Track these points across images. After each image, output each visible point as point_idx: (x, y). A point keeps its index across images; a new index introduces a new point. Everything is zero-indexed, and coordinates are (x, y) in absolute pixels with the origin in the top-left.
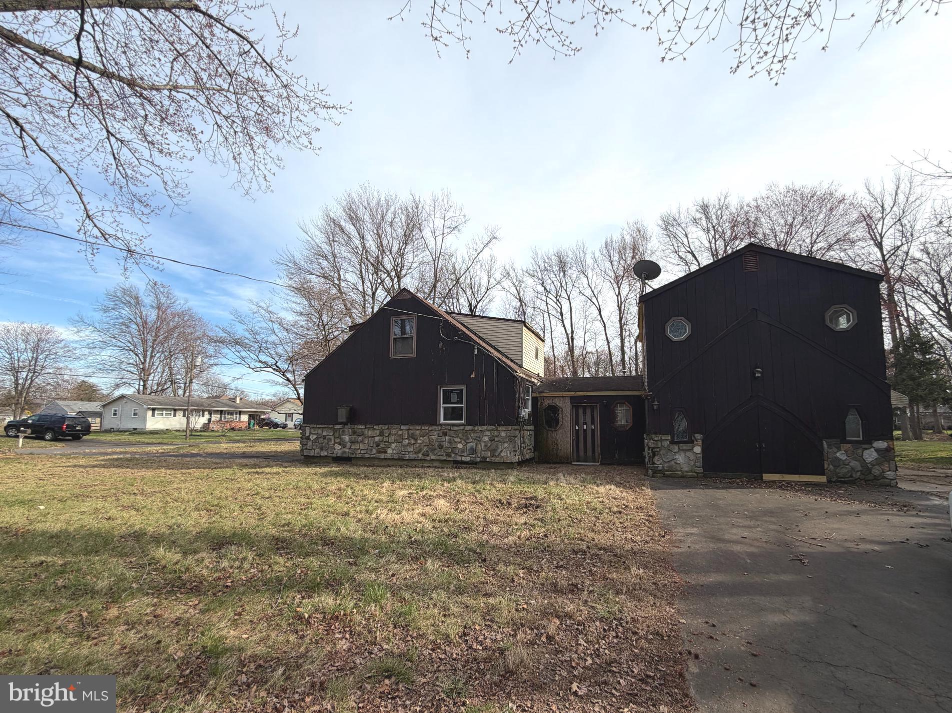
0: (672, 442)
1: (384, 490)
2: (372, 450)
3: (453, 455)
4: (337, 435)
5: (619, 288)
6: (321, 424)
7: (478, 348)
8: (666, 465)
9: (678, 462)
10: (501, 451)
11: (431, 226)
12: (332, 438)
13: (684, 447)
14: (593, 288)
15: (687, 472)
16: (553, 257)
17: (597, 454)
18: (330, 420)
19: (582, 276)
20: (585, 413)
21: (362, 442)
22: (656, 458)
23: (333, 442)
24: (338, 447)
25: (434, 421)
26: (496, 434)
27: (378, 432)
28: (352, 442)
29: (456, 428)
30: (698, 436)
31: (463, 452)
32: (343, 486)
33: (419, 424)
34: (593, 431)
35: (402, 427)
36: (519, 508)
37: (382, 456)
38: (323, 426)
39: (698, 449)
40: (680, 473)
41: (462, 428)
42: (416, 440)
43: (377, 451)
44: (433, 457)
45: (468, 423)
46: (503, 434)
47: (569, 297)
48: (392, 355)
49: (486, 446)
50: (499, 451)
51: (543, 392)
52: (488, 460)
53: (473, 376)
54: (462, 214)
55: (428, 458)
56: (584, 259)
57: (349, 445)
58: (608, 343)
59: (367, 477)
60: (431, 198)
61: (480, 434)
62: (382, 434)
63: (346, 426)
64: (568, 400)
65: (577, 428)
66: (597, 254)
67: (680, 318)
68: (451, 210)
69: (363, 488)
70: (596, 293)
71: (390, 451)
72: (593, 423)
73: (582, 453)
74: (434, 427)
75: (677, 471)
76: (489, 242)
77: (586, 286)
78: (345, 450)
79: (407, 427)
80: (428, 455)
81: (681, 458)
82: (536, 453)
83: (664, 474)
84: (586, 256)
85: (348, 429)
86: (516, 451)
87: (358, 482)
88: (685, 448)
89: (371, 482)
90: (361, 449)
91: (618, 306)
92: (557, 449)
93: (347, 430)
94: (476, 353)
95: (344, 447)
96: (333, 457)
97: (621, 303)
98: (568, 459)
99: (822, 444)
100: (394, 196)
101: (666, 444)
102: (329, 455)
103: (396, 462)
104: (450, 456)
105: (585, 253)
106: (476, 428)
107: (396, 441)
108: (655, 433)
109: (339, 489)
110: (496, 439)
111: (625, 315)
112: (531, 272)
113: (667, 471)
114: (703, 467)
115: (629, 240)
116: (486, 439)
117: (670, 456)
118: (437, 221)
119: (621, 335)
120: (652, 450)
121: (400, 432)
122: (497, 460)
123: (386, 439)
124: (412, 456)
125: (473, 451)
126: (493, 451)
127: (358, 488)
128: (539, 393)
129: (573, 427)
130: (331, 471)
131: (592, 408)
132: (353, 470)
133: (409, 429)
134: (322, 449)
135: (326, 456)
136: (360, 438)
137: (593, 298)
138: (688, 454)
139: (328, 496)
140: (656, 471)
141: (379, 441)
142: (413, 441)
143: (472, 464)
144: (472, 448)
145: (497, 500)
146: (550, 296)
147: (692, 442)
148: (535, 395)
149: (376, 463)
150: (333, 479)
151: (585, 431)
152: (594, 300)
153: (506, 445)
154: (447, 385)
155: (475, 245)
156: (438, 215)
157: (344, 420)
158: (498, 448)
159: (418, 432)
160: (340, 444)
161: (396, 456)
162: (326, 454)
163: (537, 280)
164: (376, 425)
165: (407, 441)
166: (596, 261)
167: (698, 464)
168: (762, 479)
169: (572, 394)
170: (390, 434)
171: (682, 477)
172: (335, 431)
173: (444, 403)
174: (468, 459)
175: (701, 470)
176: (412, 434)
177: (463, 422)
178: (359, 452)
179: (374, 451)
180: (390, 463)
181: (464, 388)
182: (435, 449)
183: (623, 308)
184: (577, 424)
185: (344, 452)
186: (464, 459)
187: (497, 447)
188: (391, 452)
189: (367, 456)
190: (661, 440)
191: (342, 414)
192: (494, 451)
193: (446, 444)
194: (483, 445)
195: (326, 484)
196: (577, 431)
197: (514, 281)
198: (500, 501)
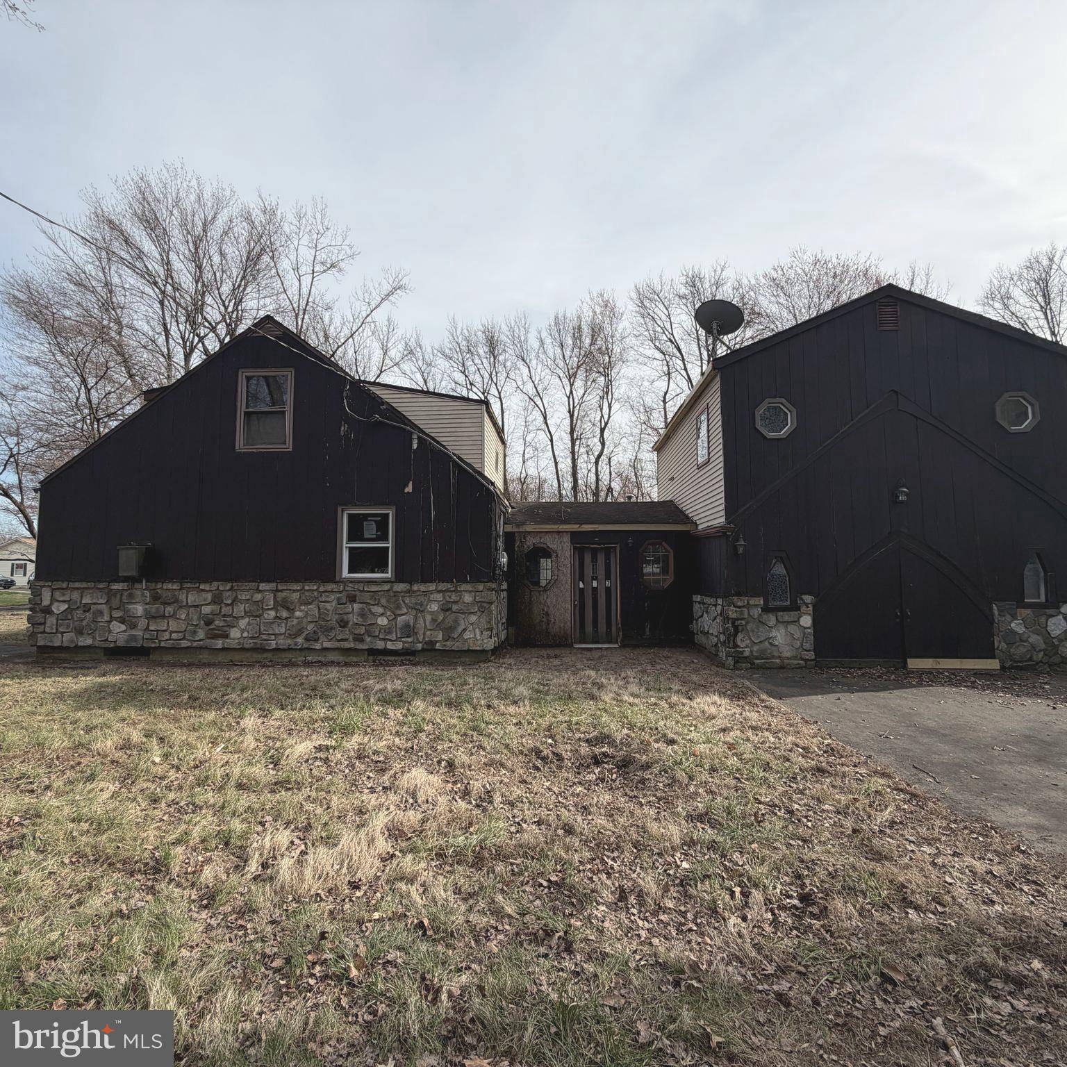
0: (766, 609)
1: (249, 742)
2: (195, 632)
3: (368, 639)
4: (116, 602)
5: (572, 385)
6: (80, 581)
7: (419, 438)
8: (755, 648)
9: (776, 642)
10: (465, 630)
11: (293, 257)
12: (105, 608)
13: (786, 616)
14: (536, 383)
15: (788, 659)
16: (479, 334)
17: (614, 628)
18: (102, 572)
19: (520, 364)
20: (594, 559)
21: (173, 616)
22: (740, 636)
23: (106, 618)
24: (117, 627)
25: (328, 573)
26: (454, 598)
27: (209, 596)
28: (151, 617)
29: (374, 588)
30: (808, 599)
31: (390, 632)
32: (136, 736)
33: (297, 580)
34: (608, 590)
35: (263, 586)
36: (581, 767)
37: (219, 644)
38: (84, 585)
39: (806, 621)
40: (778, 661)
41: (386, 587)
42: (291, 610)
43: (207, 634)
44: (327, 644)
45: (399, 577)
46: (468, 598)
47: (499, 393)
48: (240, 444)
49: (434, 620)
50: (460, 629)
51: (524, 524)
52: (438, 646)
53: (409, 489)
54: (347, 242)
55: (318, 646)
56: (526, 340)
57: (143, 623)
58: (556, 463)
59: (195, 702)
60: (294, 211)
61: (422, 599)
62: (217, 600)
63: (137, 586)
64: (567, 538)
65: (581, 585)
66: (544, 334)
67: (778, 400)
68: (328, 233)
69: (192, 738)
70: (540, 388)
71: (235, 633)
72: (608, 577)
73: (589, 628)
74: (330, 586)
75: (773, 657)
76: (391, 293)
77: (526, 378)
78: (133, 632)
79: (272, 586)
80: (316, 640)
81: (780, 636)
82: (511, 630)
83: (753, 664)
84: (529, 335)
85: (142, 590)
86: (491, 629)
87: (176, 720)
88: (786, 618)
89: (211, 716)
90: (172, 629)
91: (569, 412)
92: (548, 622)
93: (138, 593)
94: (415, 446)
95: (133, 626)
96: (106, 649)
97: (574, 407)
98: (566, 639)
99: (991, 609)
100: (227, 193)
101: (756, 612)
102: (97, 644)
103: (248, 654)
104: (362, 641)
105: (527, 331)
106: (415, 588)
107: (248, 614)
108: (738, 594)
109: (126, 746)
110: (455, 607)
111: (578, 424)
112: (447, 351)
113: (757, 658)
114: (814, 651)
115: (587, 317)
116: (434, 607)
117: (763, 633)
118: (302, 250)
119: (573, 453)
120: (733, 623)
121: (258, 597)
122: (457, 646)
123: (226, 610)
124: (283, 642)
125: (409, 630)
126: (449, 631)
127: (179, 736)
128: (518, 525)
129: (576, 585)
130: (101, 685)
131: (608, 552)
132: (157, 678)
133: (277, 590)
134: (80, 632)
135: (89, 647)
136: (170, 609)
137: (536, 398)
138: (791, 628)
139: (92, 778)
140: (739, 659)
141: (212, 613)
142: (285, 614)
143: (408, 656)
144: (407, 626)
145: (531, 751)
146: (474, 389)
147: (798, 609)
148: (509, 529)
149: (205, 657)
150: (109, 715)
151: (595, 590)
152: (537, 399)
153: (473, 618)
154: (355, 505)
155: (367, 296)
156: (305, 240)
157: (133, 573)
158: (459, 624)
159: (296, 596)
160: (122, 621)
161: (249, 644)
162: (89, 642)
163: (455, 365)
164: (205, 582)
165: (272, 613)
166: (542, 343)
167: (807, 646)
168: (905, 666)
169: (575, 527)
170: (235, 601)
171: (782, 667)
172: (111, 594)
173: (350, 539)
174: (399, 646)
175: (811, 655)
176: (285, 600)
177: (389, 575)
178: (166, 635)
179: (201, 634)
180: (237, 657)
181: (391, 514)
182: (332, 629)
183: (576, 414)
184: (582, 578)
185: (134, 638)
186: (390, 646)
187: (456, 621)
188: (238, 635)
189: (185, 644)
190: (748, 606)
191: (129, 559)
192: (452, 628)
193: (354, 619)
194: (428, 618)
195: (89, 729)
196: (582, 590)
197: (420, 363)
198: (538, 752)
